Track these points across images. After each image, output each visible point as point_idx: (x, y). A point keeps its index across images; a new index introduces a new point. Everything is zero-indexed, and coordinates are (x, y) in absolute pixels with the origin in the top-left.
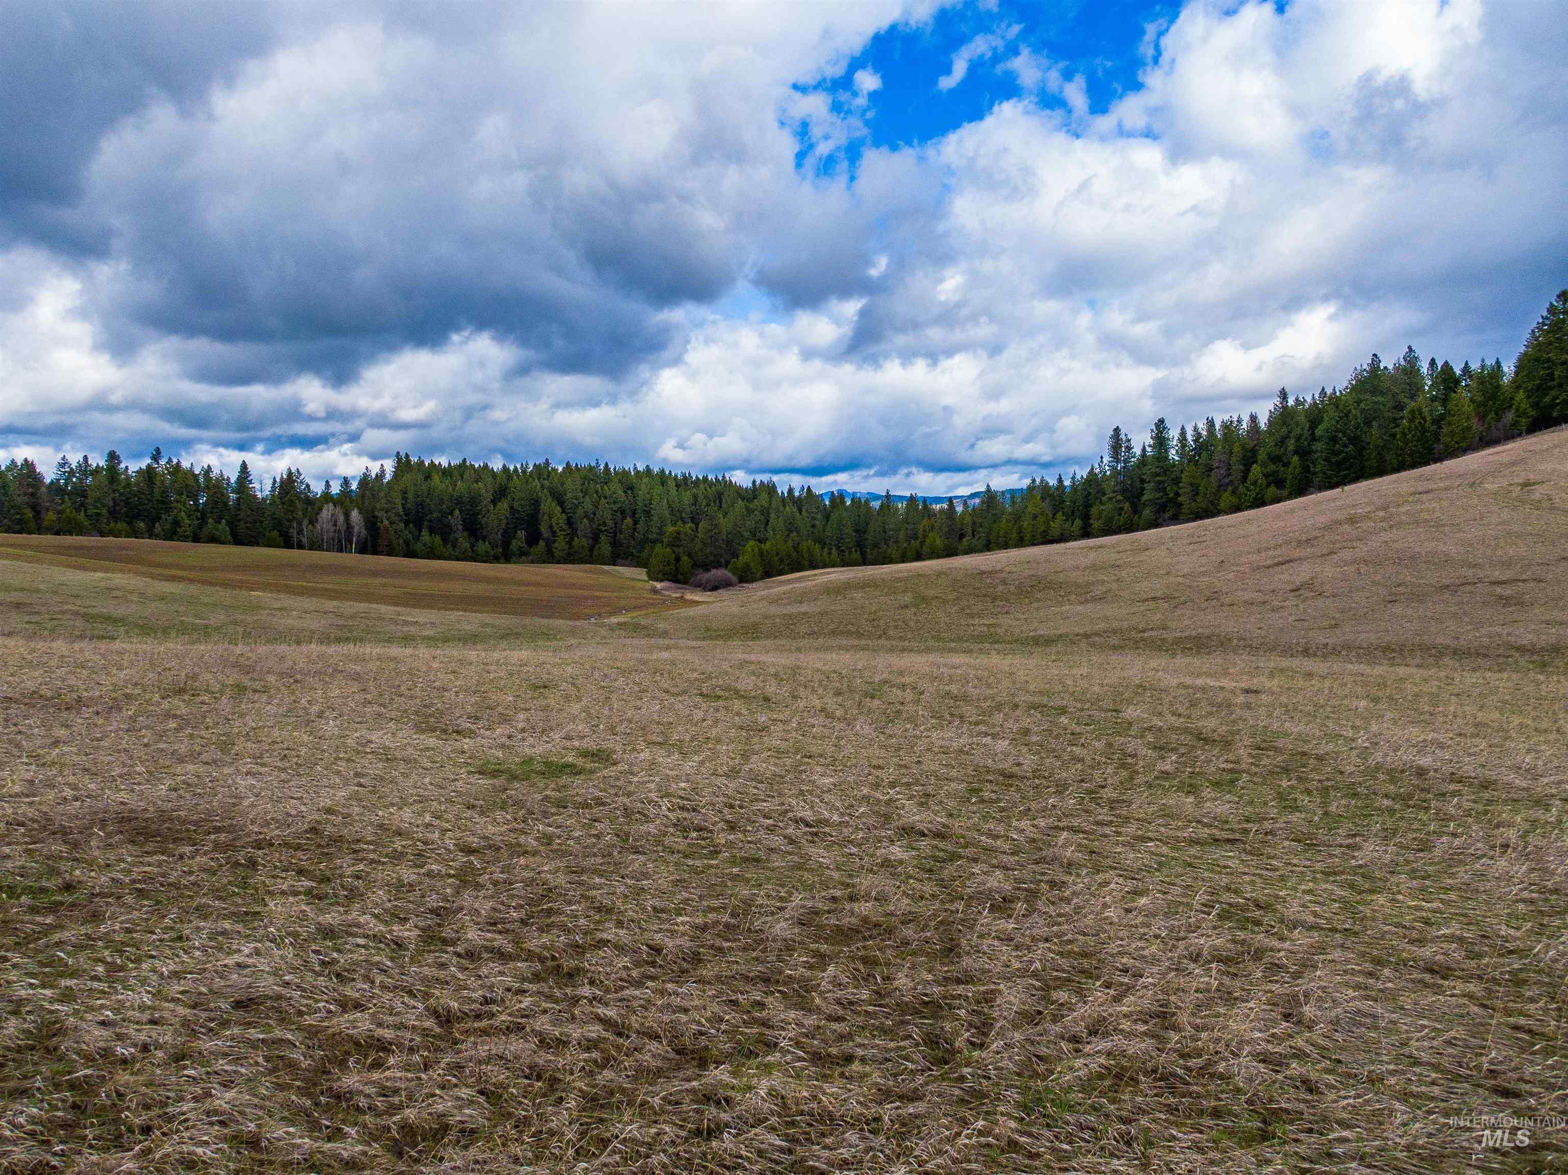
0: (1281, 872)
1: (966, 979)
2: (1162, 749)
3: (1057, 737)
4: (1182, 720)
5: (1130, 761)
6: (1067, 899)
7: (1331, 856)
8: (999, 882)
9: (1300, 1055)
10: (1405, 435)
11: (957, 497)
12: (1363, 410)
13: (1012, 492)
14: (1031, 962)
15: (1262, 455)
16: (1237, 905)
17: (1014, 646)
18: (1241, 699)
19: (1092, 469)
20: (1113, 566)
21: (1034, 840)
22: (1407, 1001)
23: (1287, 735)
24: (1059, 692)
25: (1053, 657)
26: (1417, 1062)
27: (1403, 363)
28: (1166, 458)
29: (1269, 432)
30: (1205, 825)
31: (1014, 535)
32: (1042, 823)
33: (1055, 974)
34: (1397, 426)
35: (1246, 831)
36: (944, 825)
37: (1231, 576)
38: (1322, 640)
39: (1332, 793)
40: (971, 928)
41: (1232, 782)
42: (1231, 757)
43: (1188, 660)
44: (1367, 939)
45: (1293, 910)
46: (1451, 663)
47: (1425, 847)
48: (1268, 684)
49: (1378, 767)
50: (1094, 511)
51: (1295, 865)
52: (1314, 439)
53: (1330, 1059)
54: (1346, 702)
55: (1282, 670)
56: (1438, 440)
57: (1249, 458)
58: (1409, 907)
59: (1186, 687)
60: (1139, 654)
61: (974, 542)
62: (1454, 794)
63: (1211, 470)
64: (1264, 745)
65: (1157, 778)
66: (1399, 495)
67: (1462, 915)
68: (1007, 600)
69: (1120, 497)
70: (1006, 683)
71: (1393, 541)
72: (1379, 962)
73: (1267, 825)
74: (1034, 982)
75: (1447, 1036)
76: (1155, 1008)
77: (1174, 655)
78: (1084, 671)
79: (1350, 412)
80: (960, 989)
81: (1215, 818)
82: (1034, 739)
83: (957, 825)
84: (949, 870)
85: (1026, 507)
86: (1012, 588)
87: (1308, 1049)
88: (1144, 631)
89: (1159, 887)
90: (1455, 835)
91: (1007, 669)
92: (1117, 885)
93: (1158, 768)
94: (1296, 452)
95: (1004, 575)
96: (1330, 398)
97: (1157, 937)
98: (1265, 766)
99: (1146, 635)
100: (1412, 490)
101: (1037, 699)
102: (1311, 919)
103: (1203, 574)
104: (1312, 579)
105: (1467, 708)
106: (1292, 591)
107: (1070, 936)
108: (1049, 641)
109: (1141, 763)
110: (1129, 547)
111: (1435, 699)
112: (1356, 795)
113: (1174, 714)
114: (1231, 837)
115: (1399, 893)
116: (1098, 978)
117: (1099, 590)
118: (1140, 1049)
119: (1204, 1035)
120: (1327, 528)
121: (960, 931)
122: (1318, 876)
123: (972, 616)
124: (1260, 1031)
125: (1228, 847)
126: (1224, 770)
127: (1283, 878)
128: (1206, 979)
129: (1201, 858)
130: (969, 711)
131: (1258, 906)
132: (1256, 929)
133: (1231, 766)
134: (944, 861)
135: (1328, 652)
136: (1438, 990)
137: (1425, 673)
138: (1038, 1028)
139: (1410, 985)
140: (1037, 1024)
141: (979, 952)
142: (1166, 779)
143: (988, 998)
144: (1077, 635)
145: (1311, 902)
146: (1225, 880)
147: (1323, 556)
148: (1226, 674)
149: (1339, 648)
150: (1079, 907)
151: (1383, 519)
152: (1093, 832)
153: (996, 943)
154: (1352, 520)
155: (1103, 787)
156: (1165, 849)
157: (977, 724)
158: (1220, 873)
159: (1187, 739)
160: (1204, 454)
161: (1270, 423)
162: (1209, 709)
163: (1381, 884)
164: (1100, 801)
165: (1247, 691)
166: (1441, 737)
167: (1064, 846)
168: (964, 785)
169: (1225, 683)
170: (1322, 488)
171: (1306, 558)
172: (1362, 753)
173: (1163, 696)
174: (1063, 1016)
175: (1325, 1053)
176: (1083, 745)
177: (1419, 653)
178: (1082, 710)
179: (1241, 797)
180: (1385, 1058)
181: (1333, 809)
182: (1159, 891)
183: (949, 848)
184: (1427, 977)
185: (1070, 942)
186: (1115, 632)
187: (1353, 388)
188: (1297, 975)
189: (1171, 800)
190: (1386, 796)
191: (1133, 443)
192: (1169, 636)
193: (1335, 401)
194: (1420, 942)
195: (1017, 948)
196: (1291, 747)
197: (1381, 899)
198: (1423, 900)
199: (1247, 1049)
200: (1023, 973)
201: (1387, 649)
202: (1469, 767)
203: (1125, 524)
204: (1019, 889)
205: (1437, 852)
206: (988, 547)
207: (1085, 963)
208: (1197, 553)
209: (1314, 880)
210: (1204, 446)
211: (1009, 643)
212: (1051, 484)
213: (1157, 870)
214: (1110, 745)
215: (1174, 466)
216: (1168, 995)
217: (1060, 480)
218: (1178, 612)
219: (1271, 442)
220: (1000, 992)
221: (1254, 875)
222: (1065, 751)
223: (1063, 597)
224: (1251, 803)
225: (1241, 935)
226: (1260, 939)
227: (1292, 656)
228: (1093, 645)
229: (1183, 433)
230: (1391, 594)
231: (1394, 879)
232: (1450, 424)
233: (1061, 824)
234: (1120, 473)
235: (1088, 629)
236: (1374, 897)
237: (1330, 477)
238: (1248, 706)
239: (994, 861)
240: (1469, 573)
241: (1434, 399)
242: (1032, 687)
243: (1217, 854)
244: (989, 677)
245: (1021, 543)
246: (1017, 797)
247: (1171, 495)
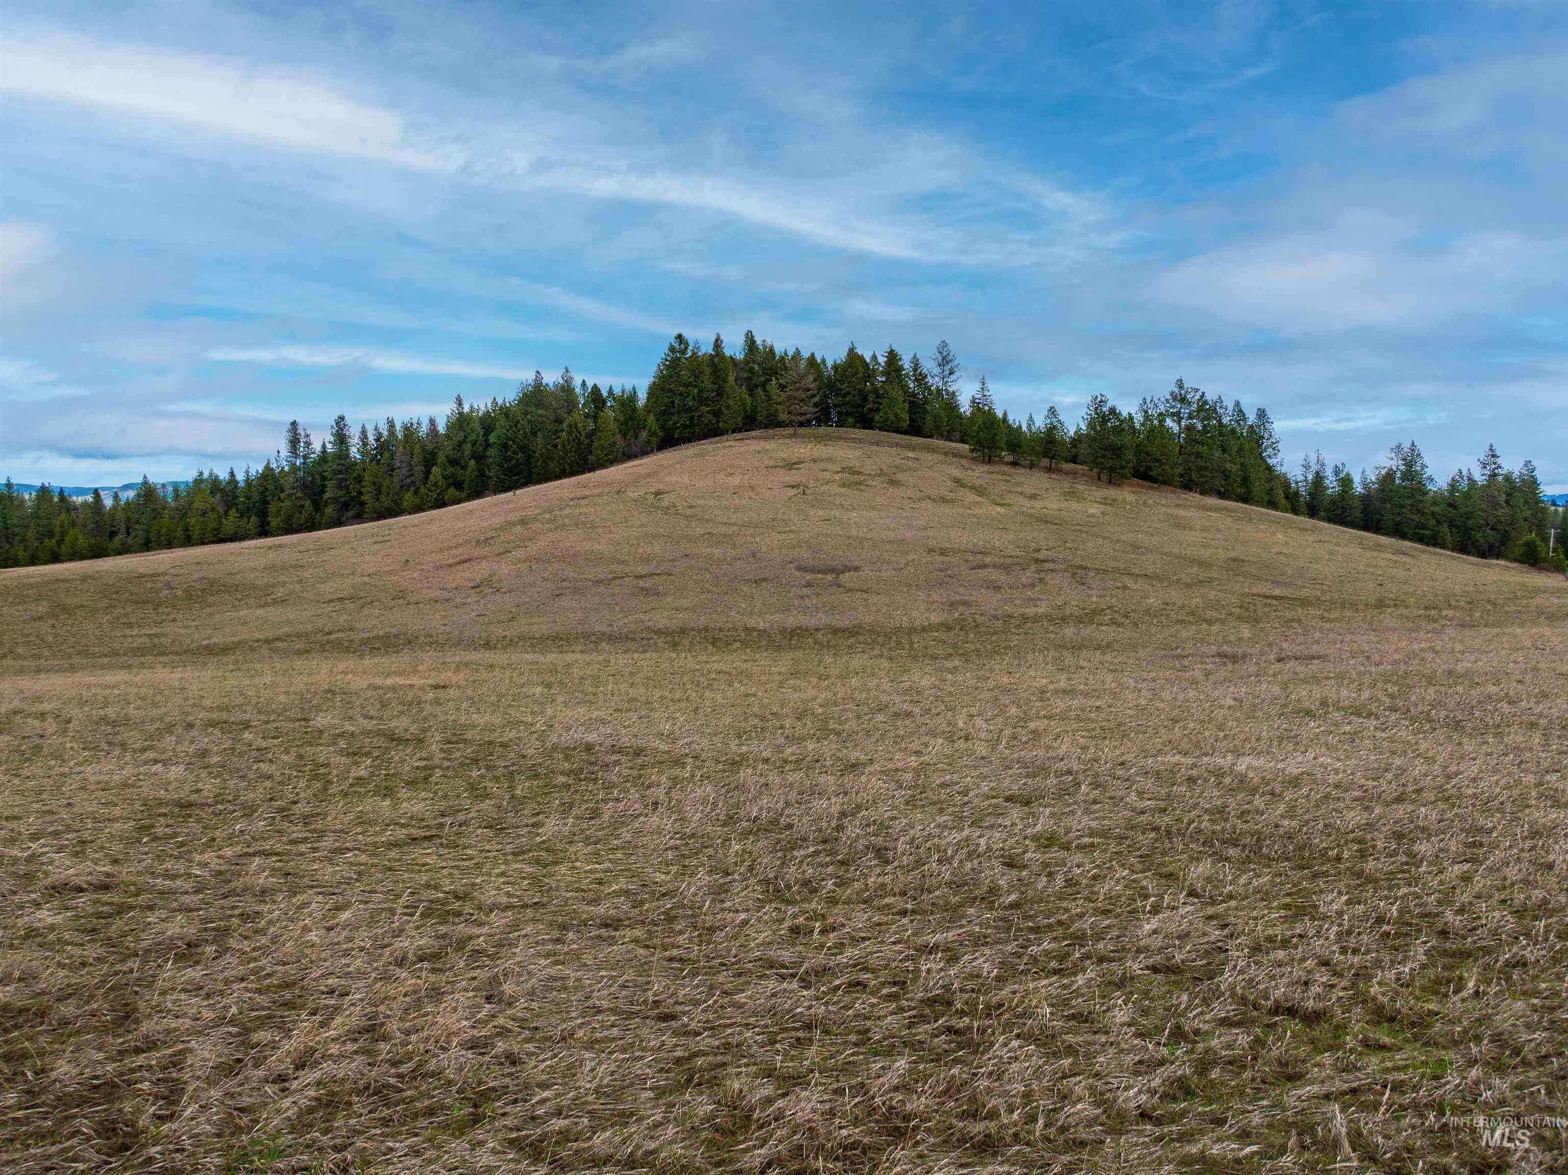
0: (477, 860)
1: (150, 1045)
2: (354, 754)
3: (241, 755)
4: (374, 722)
5: (322, 771)
6: (262, 930)
7: (519, 836)
8: (182, 927)
9: (504, 1032)
10: (564, 446)
11: (104, 489)
12: (529, 422)
13: (176, 486)
14: (226, 1008)
15: (441, 458)
16: (438, 900)
17: (184, 657)
18: (430, 696)
19: (268, 463)
20: (296, 567)
21: (220, 873)
22: (588, 959)
23: (474, 727)
24: (240, 706)
25: (231, 667)
26: (599, 1011)
27: (561, 382)
28: (348, 456)
29: (448, 436)
30: (403, 826)
31: (179, 534)
32: (228, 852)
33: (254, 1014)
34: (559, 437)
35: (442, 825)
36: (108, 875)
37: (415, 575)
38: (500, 632)
39: (517, 777)
40: (150, 986)
41: (426, 779)
42: (424, 754)
43: (376, 660)
44: (553, 908)
45: (490, 896)
46: (607, 647)
47: (595, 814)
48: (455, 679)
49: (555, 748)
50: (272, 508)
51: (489, 851)
52: (488, 445)
53: (529, 1028)
54: (524, 690)
55: (467, 664)
56: (590, 452)
57: (429, 460)
58: (585, 872)
59: (376, 688)
60: (326, 658)
61: (130, 540)
62: (617, 763)
63: (393, 470)
64: (454, 739)
65: (351, 785)
66: (560, 499)
67: (627, 870)
68: (174, 606)
69: (299, 494)
70: (178, 699)
71: (559, 541)
72: (564, 927)
73: (461, 817)
74: (231, 1029)
75: (621, 981)
76: (364, 1023)
77: (362, 657)
78: (268, 679)
79: (518, 421)
80: (140, 1060)
81: (411, 818)
82: (215, 760)
83: (125, 872)
84: (118, 925)
85: (194, 502)
86: (179, 593)
87: (510, 1024)
88: (330, 633)
89: (360, 898)
90: (618, 800)
91: (177, 684)
92: (317, 904)
93: (352, 775)
94: (473, 456)
95: (168, 578)
96: (501, 408)
97: (362, 949)
98: (456, 759)
99: (333, 637)
100: (572, 495)
101: (215, 716)
102: (504, 900)
103: (390, 573)
104: (490, 576)
105: (621, 687)
106: (473, 588)
107: (269, 970)
108: (225, 650)
109: (335, 772)
110: (311, 547)
111: (596, 680)
112: (537, 776)
113: (366, 717)
114: (428, 834)
115: (577, 860)
116: (303, 1007)
117: (280, 593)
118: (350, 1070)
119: (413, 1038)
120: (502, 528)
121: (136, 993)
122: (509, 857)
123: (130, 625)
124: (467, 1019)
125: (426, 844)
126: (418, 768)
127: (478, 866)
128: (413, 981)
129: (400, 860)
130: (134, 739)
131: (458, 898)
132: (457, 920)
133: (423, 763)
134: (110, 915)
135: (508, 644)
136: (612, 941)
137: (587, 657)
138: (239, 1077)
139: (589, 943)
140: (237, 1074)
141: (161, 1011)
142: (361, 785)
143: (176, 1062)
144: (257, 641)
145: (504, 883)
146: (424, 878)
147: (499, 554)
148: (415, 672)
149: (516, 640)
150: (276, 936)
151: (550, 521)
152: (288, 853)
153: (182, 996)
154: (523, 522)
155: (295, 803)
156: (363, 858)
157: (143, 750)
158: (419, 871)
159: (381, 742)
160: (387, 455)
161: (448, 428)
162: (400, 708)
163: (561, 855)
164: (292, 818)
165: (436, 687)
166: (602, 714)
167: (257, 873)
168: (132, 823)
169: (415, 681)
170: (497, 491)
171: (485, 557)
172: (540, 736)
173: (354, 698)
174: (265, 1058)
175: (526, 1024)
176: (271, 761)
177: (582, 640)
178: (268, 722)
179: (436, 793)
180: (573, 1015)
181: (518, 792)
182: (361, 902)
183: (116, 900)
184: (603, 932)
185: (269, 975)
186: (298, 635)
187: (520, 401)
188: (494, 957)
189: (368, 805)
190: (563, 773)
191: (313, 439)
192: (357, 637)
193: (505, 411)
194: (596, 902)
195: (208, 996)
196: (478, 738)
197: (563, 869)
198: (597, 863)
199: (455, 1041)
200: (221, 1021)
201: (556, 638)
202: (625, 741)
203: (307, 521)
204: (206, 930)
205: (606, 817)
206: (147, 546)
207: (287, 995)
208: (382, 553)
209: (506, 862)
210: (385, 445)
211: (177, 654)
212: (221, 478)
213: (357, 880)
214: (300, 757)
215: (355, 464)
216: (376, 1006)
217: (232, 474)
218: (366, 612)
219: (448, 447)
220: (191, 1050)
221: (452, 867)
222: (250, 769)
223: (240, 600)
224: (445, 797)
225: (443, 929)
226: (462, 929)
227: (475, 649)
228: (274, 651)
229: (364, 433)
230: (558, 589)
231: (572, 849)
232: (600, 439)
233: (251, 850)
234: (299, 469)
235: (270, 635)
236: (557, 868)
237: (503, 482)
238: (437, 702)
239: (175, 905)
240: (619, 569)
241: (587, 416)
242: (207, 702)
243: (415, 853)
244: (155, 695)
245: (188, 541)
246: (197, 828)
247: (354, 494)
